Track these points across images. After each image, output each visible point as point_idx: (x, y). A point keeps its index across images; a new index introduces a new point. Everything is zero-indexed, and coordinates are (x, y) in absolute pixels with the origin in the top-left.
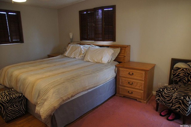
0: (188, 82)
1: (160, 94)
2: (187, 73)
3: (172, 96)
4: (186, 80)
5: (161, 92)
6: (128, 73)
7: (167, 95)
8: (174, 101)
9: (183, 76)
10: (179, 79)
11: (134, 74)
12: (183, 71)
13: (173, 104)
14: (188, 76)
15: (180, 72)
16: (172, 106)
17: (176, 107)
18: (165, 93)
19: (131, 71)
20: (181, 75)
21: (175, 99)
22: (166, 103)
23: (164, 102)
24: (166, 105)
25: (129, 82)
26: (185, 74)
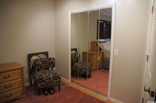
0: (45, 67)
1: (41, 81)
2: (43, 61)
3: (51, 77)
4: (44, 65)
5: (42, 78)
6: (3, 77)
7: (47, 79)
8: (52, 80)
9: (42, 64)
10: (40, 67)
11: (10, 76)
12: (40, 61)
13: (52, 82)
14: (44, 63)
15: (39, 62)
16: (52, 84)
17: (54, 83)
18: (45, 78)
19: (6, 74)
20: (40, 64)
21: (53, 78)
22: (48, 84)
23: (46, 84)
24: (47, 86)
25: (6, 87)
26: (42, 62)
